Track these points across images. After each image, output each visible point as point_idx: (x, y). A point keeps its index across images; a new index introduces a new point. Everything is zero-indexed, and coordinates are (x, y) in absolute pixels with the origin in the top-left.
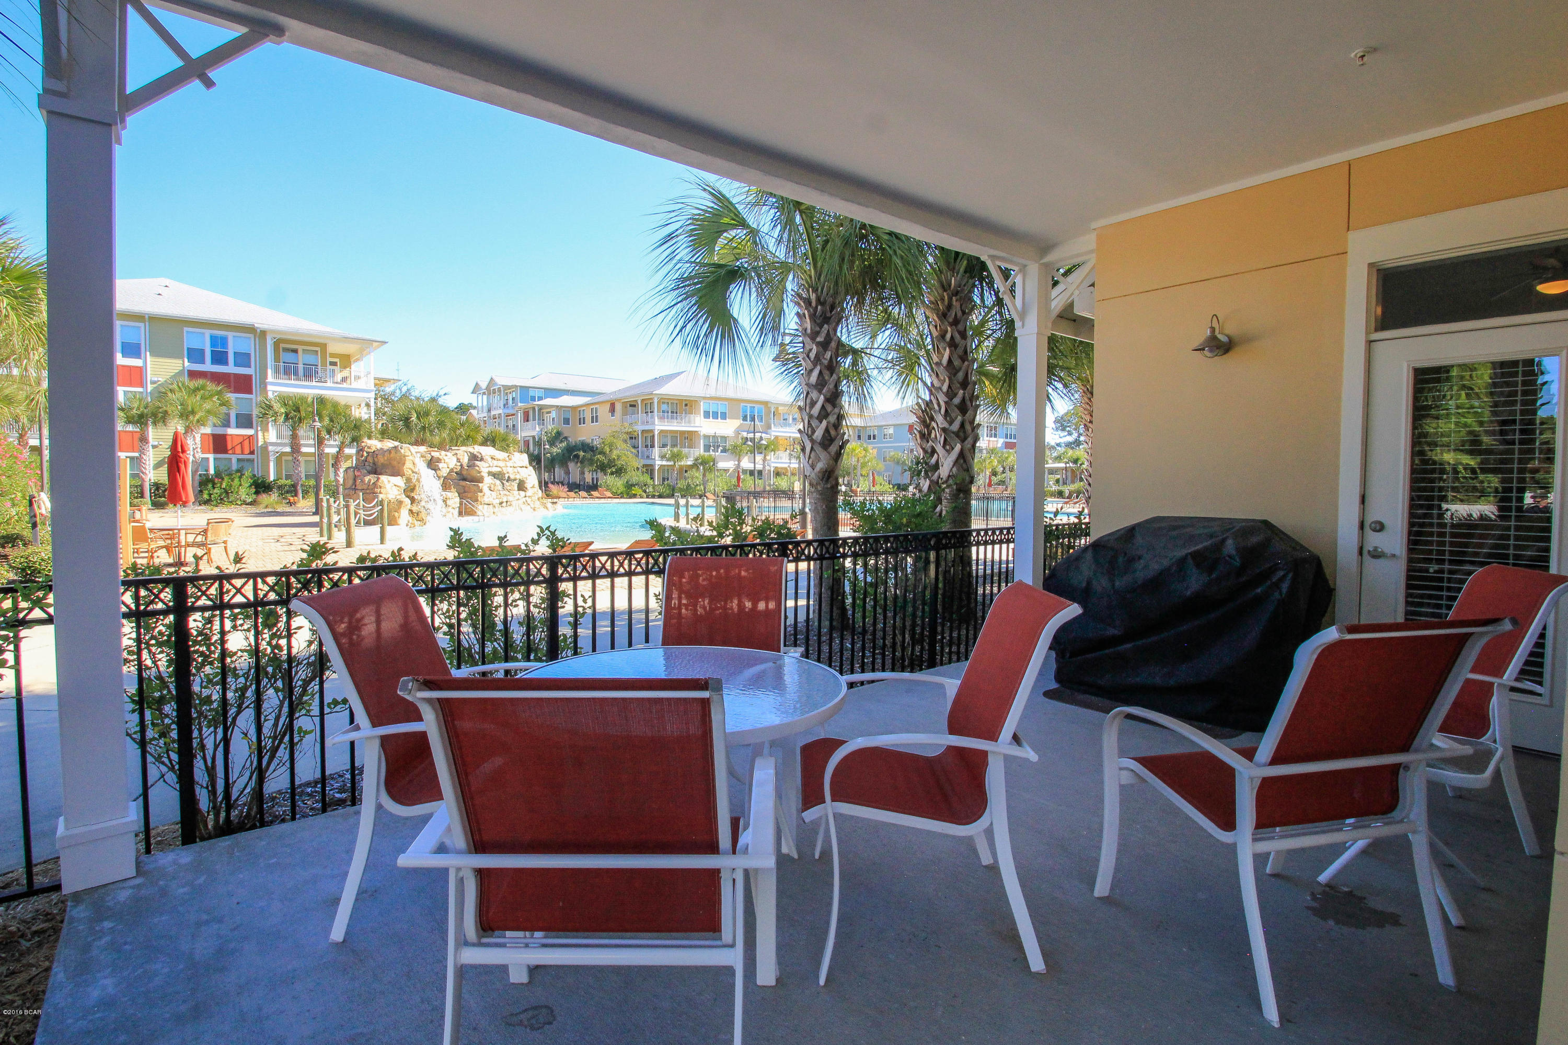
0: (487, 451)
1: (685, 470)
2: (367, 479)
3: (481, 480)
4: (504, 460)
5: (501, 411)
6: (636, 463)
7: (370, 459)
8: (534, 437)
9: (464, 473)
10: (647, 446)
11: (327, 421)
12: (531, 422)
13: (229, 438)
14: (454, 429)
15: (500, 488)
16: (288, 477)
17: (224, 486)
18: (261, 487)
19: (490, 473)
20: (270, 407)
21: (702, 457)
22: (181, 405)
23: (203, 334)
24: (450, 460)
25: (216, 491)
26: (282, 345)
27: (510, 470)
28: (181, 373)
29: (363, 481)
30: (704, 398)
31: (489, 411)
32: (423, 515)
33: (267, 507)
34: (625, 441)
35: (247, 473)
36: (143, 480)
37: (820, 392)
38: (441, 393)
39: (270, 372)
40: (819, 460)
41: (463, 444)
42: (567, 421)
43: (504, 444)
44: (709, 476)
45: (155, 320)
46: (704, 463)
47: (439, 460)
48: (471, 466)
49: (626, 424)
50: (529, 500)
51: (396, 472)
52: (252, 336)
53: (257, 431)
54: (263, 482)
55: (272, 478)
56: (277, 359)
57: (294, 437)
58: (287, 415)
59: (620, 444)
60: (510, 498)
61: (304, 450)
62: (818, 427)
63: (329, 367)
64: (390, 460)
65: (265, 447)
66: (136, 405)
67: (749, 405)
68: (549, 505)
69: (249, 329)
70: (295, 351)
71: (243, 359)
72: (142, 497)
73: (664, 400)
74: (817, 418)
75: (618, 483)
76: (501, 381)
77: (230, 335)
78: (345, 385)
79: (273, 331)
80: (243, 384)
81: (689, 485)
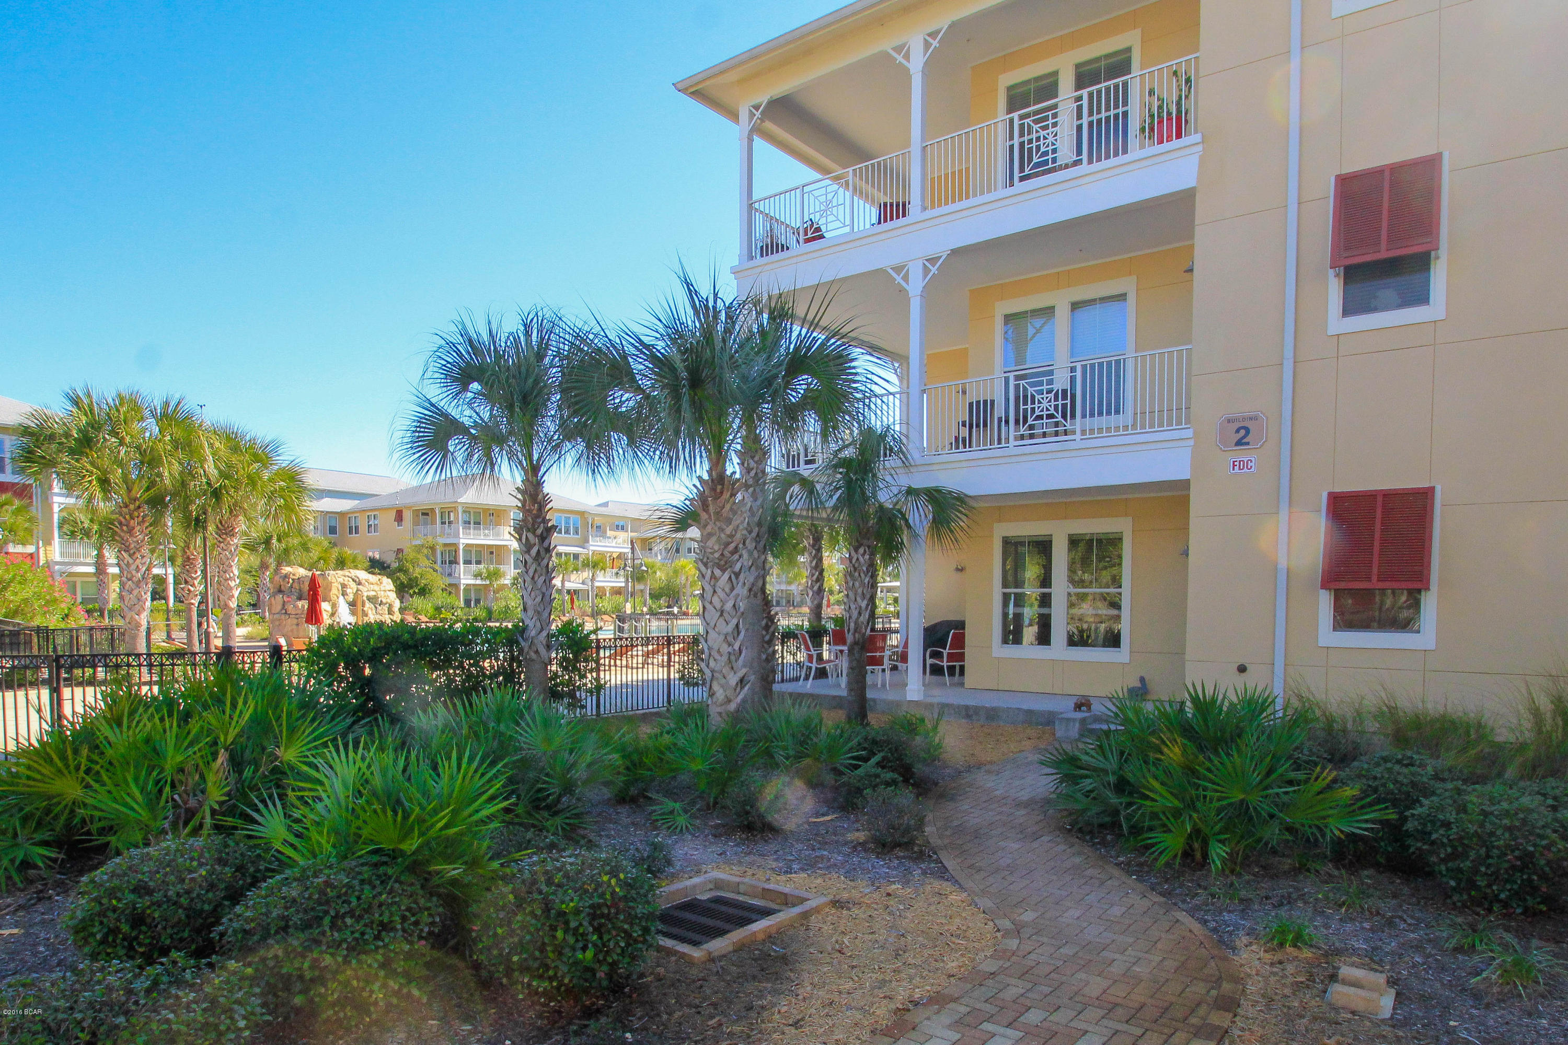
2: (300, 604)
3: (363, 604)
10: (450, 563)
19: (368, 597)
47: (345, 586)
48: (357, 590)
49: (420, 536)
53: (38, 548)
67: (564, 516)
73: (470, 509)
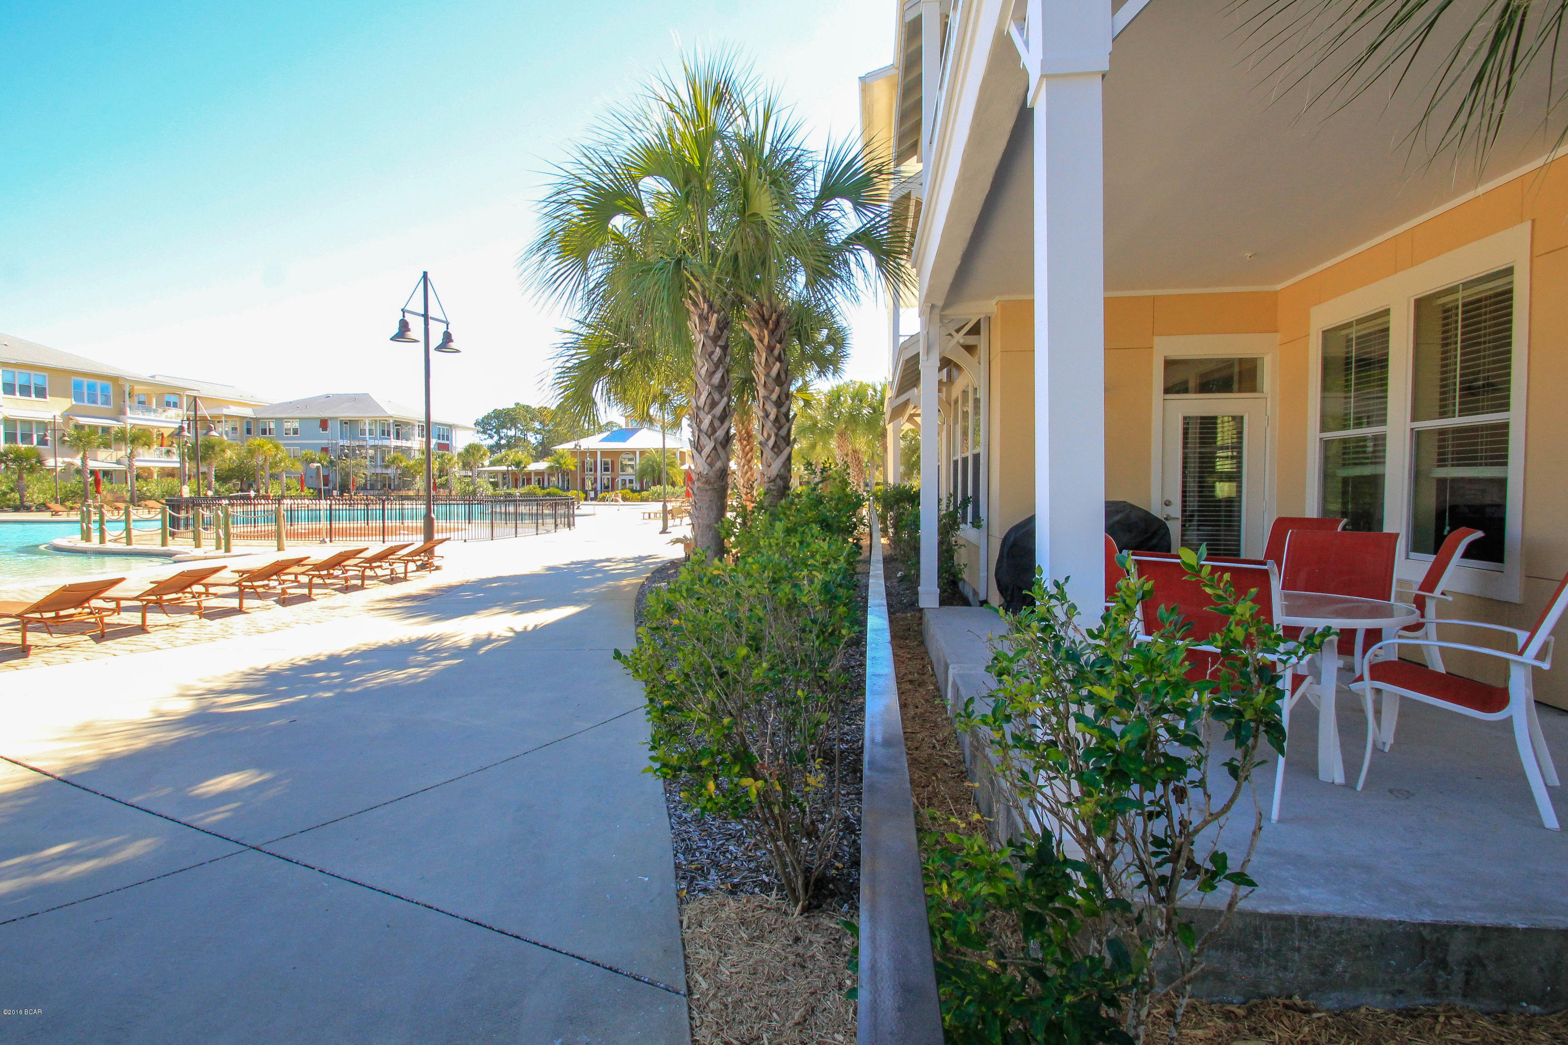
21: (15, 451)
37: (720, 394)
44: (28, 478)
46: (19, 458)
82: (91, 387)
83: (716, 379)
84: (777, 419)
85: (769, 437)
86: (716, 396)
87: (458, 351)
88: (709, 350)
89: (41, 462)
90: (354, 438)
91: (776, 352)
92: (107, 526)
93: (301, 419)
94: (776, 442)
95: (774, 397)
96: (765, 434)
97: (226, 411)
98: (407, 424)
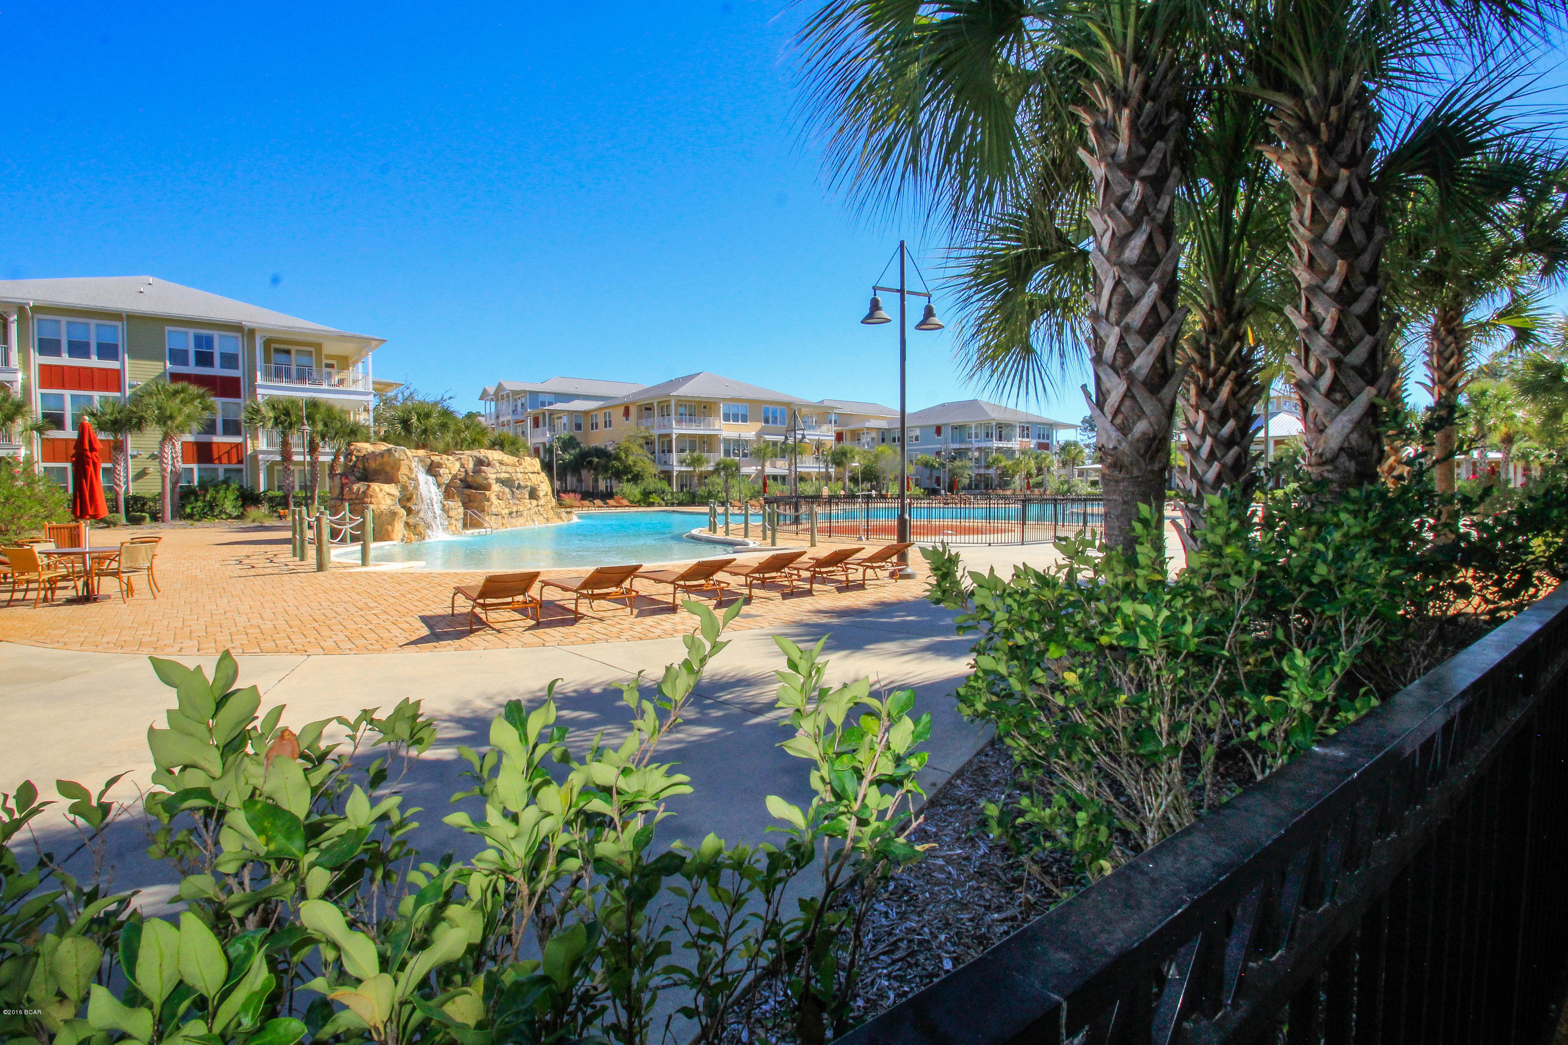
0: (495, 455)
1: (704, 476)
2: (355, 487)
3: (487, 487)
4: (514, 465)
5: (509, 418)
6: (653, 469)
7: (360, 465)
8: (544, 444)
9: (469, 479)
10: (663, 451)
11: (320, 427)
12: (541, 428)
13: (215, 447)
14: (458, 432)
15: (509, 496)
16: (280, 488)
17: (208, 498)
18: (249, 498)
19: (498, 480)
20: (258, 411)
21: (724, 462)
22: (159, 408)
23: (187, 333)
24: (452, 466)
25: (199, 504)
26: (273, 346)
27: (520, 475)
28: (162, 375)
29: (351, 490)
30: (724, 399)
31: (498, 417)
32: (421, 528)
33: (254, 521)
34: (641, 446)
35: (234, 486)
36: (117, 494)
37: (1146, 279)
38: (446, 397)
39: (259, 374)
40: (1141, 414)
41: (469, 448)
42: (578, 427)
43: (513, 449)
44: (732, 482)
45: (133, 319)
46: (726, 467)
47: (439, 465)
48: (477, 471)
49: (642, 428)
50: (541, 509)
51: (390, 479)
52: (239, 335)
53: (246, 439)
54: (252, 494)
55: (262, 490)
56: (267, 359)
57: (285, 444)
58: (276, 419)
59: (635, 449)
60: (521, 508)
61: (296, 458)
62: (1140, 351)
63: (325, 370)
64: (382, 464)
65: (255, 456)
66: (109, 411)
67: (771, 407)
68: (564, 515)
69: (236, 327)
70: (288, 352)
71: (230, 360)
72: (117, 511)
73: (682, 402)
74: (1140, 332)
75: (635, 491)
76: (510, 386)
77: (216, 334)
78: (341, 388)
79: (262, 330)
80: (229, 388)
81: (710, 492)
82: (774, 412)
83: (1133, 250)
84: (1339, 329)
85: (1321, 369)
86: (1133, 286)
87: (941, 327)
88: (1118, 191)
89: (738, 469)
90: (961, 441)
91: (1339, 189)
92: (730, 518)
93: (921, 427)
94: (1335, 380)
95: (1333, 284)
96: (1313, 365)
97: (867, 425)
98: (1010, 425)
